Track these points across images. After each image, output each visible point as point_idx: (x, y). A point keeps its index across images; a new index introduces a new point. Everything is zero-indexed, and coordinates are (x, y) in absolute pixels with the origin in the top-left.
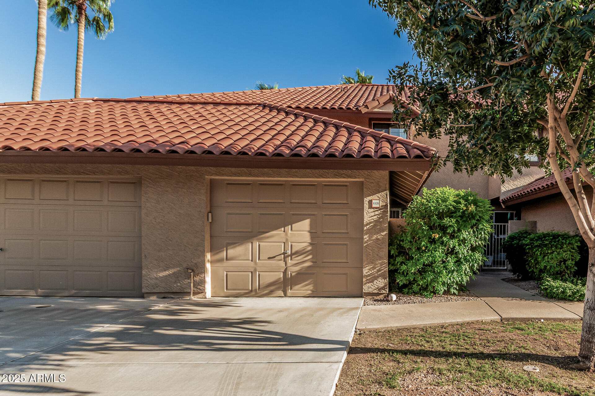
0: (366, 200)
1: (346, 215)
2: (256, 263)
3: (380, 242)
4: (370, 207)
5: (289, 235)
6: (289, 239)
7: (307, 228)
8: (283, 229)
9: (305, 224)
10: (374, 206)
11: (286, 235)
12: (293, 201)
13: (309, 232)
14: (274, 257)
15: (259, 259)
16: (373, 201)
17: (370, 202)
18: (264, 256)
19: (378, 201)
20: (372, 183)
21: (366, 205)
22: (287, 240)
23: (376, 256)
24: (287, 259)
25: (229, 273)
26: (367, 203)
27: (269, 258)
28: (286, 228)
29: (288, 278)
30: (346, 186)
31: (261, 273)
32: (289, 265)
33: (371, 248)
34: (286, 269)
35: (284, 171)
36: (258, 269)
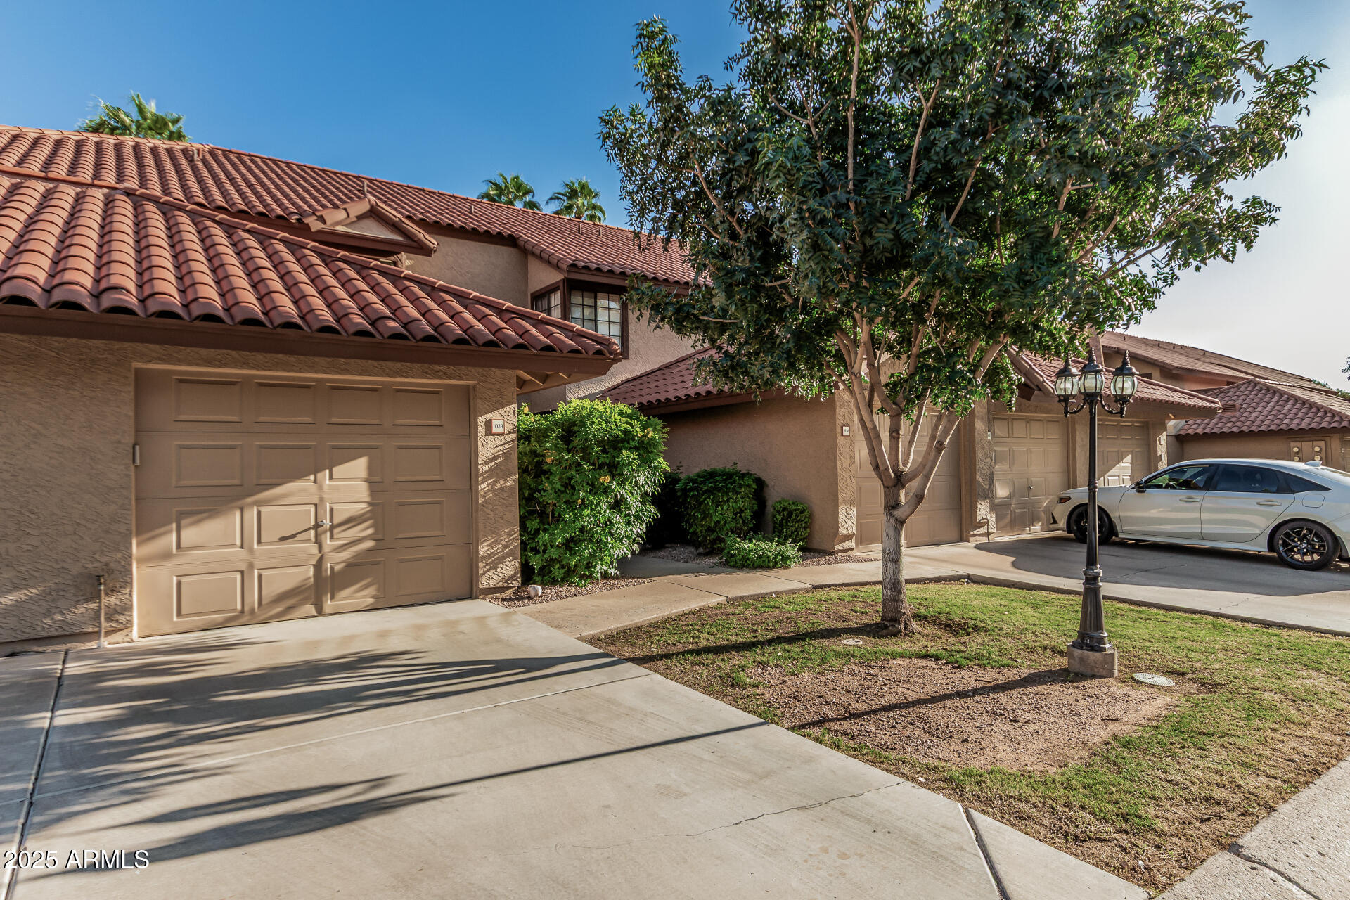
0: (482, 420)
1: (439, 448)
2: (251, 551)
3: (505, 495)
4: (489, 432)
5: (326, 488)
6: (326, 496)
7: (363, 474)
8: (312, 477)
9: (359, 466)
10: (495, 430)
11: (320, 488)
12: (334, 420)
13: (366, 481)
14: (294, 536)
15: (259, 542)
16: (494, 422)
17: (489, 424)
18: (269, 535)
19: (502, 422)
20: (491, 389)
21: (482, 430)
22: (321, 499)
23: (499, 519)
24: (323, 536)
25: (184, 579)
26: (483, 424)
27: (283, 539)
28: (319, 475)
29: (327, 577)
30: (438, 392)
31: (264, 573)
32: (326, 549)
33: (490, 506)
34: (321, 560)
35: (322, 361)
36: (258, 563)
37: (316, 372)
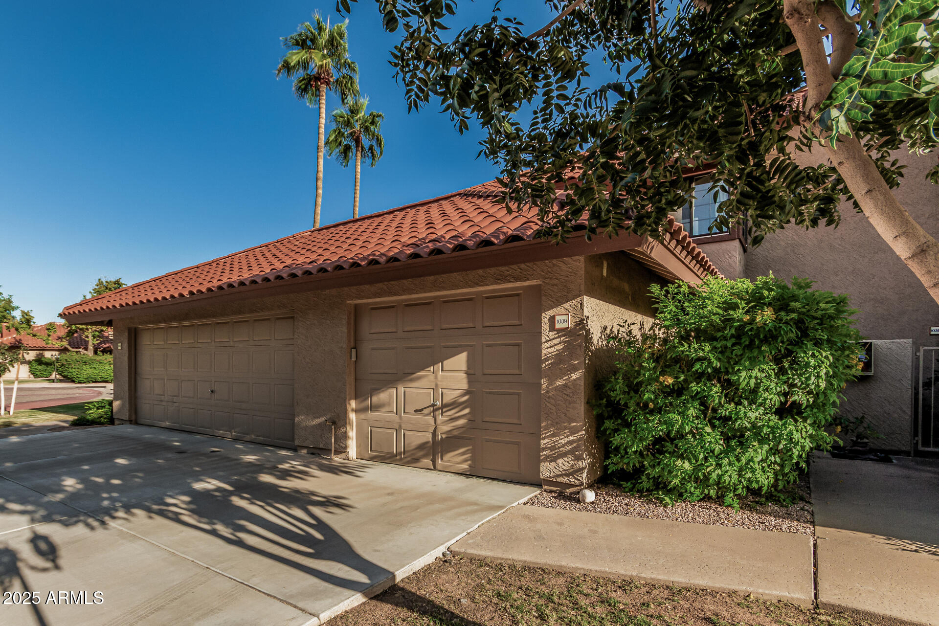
0: (546, 316)
1: (518, 345)
2: (400, 416)
4: (552, 328)
5: (439, 378)
6: (439, 383)
7: (464, 367)
8: (432, 368)
9: (460, 361)
10: (558, 326)
11: (436, 377)
12: (444, 326)
13: (466, 373)
14: (422, 410)
15: (404, 412)
16: (557, 318)
17: (552, 319)
18: (410, 409)
19: (565, 317)
20: (556, 285)
21: (545, 326)
22: (437, 385)
23: (562, 416)
24: (437, 413)
25: (373, 429)
26: (547, 321)
27: (416, 411)
28: (436, 366)
29: (438, 442)
30: (518, 295)
31: (407, 433)
32: (438, 422)
33: (553, 401)
34: (435, 429)
36: (403, 426)
37: (425, 292)
